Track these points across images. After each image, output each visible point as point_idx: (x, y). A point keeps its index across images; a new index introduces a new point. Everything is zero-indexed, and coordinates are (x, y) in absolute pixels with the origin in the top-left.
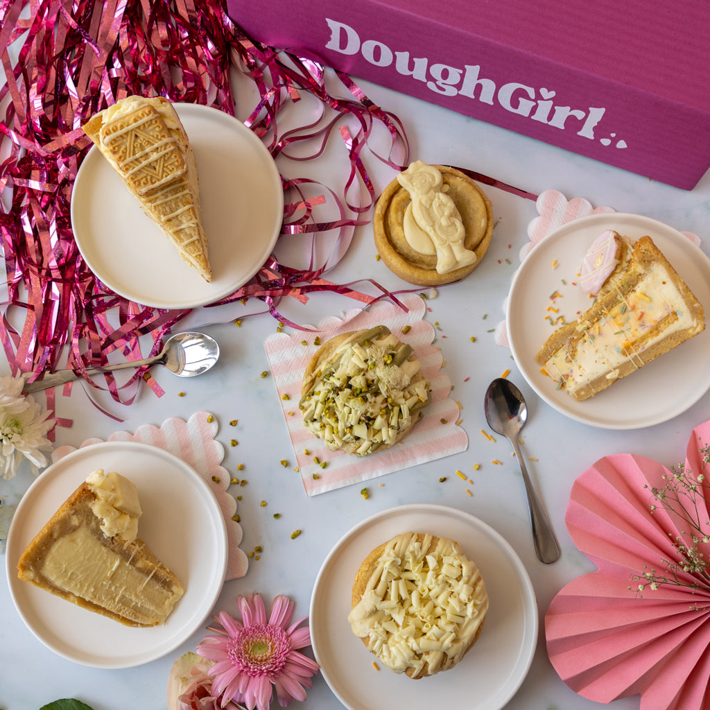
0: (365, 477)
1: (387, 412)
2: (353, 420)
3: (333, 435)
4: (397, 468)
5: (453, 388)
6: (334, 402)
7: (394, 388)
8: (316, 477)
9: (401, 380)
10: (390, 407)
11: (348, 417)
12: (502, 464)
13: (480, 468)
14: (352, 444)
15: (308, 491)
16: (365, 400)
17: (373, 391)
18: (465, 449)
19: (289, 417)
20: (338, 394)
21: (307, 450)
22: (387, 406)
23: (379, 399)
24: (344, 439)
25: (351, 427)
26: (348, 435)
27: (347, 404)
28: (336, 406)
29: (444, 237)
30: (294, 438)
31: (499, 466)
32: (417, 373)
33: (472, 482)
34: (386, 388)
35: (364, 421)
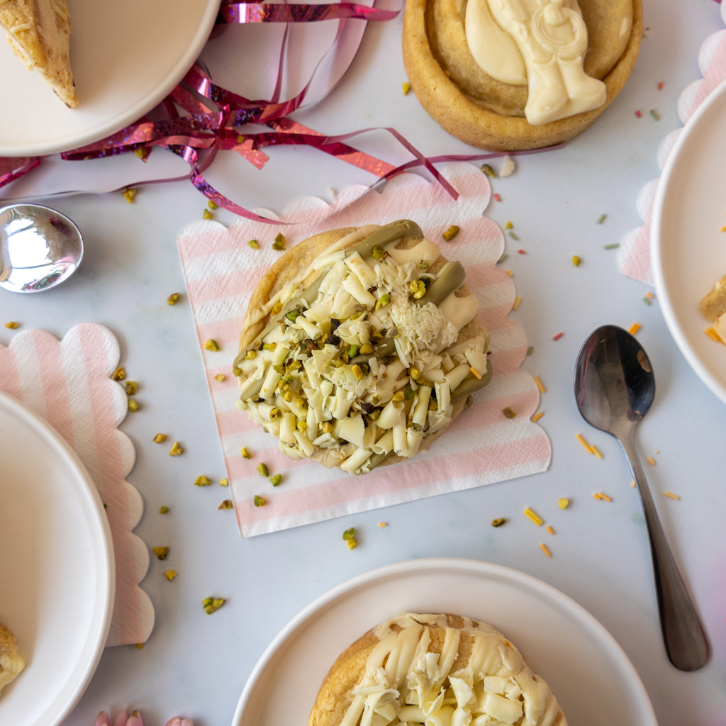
0: (352, 508)
1: (408, 395)
2: (337, 407)
3: (296, 434)
4: (414, 494)
5: (530, 351)
6: (302, 369)
7: (426, 349)
8: (260, 502)
9: (440, 335)
10: (414, 387)
11: (328, 401)
12: (611, 500)
13: (570, 504)
14: (332, 453)
15: (245, 528)
16: (365, 370)
17: (383, 352)
18: (545, 469)
19: (217, 385)
20: (310, 355)
21: (246, 450)
22: (408, 385)
23: (394, 370)
24: (318, 441)
25: (332, 422)
26: (326, 436)
27: (326, 376)
28: (306, 376)
29: (546, 46)
30: (223, 424)
31: (606, 503)
32: (472, 322)
33: (553, 531)
34: (409, 348)
35: (358, 411)
